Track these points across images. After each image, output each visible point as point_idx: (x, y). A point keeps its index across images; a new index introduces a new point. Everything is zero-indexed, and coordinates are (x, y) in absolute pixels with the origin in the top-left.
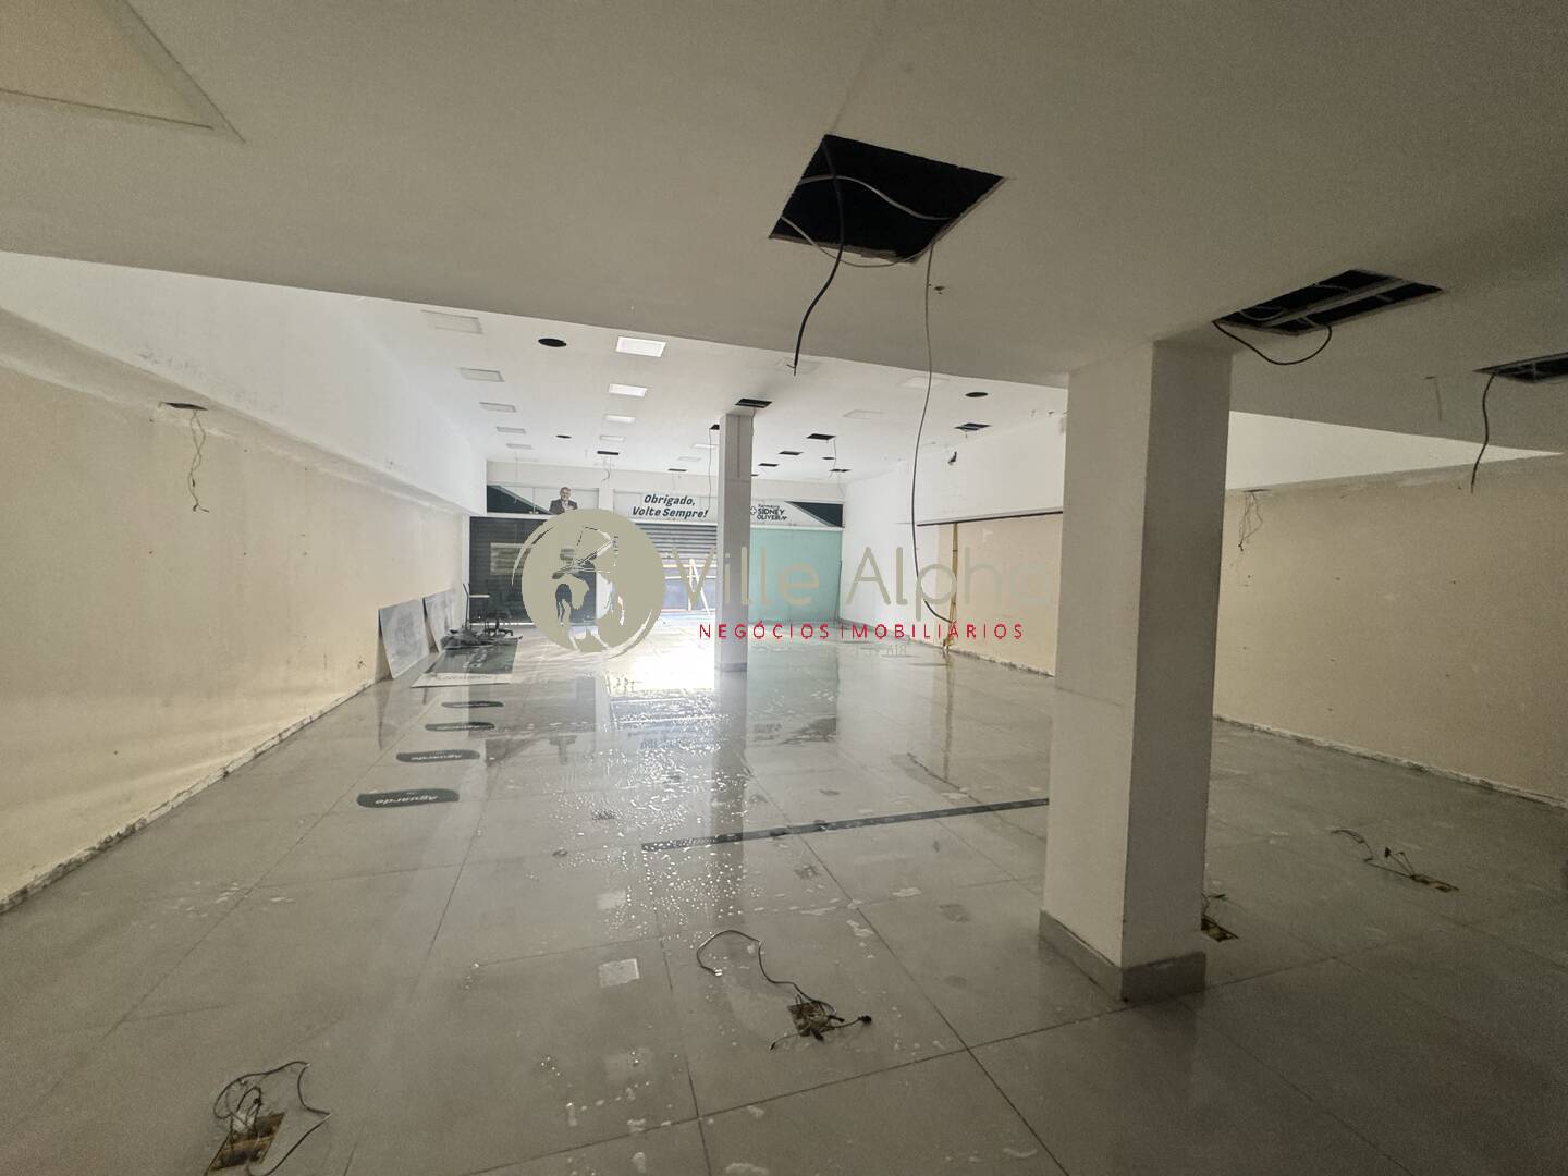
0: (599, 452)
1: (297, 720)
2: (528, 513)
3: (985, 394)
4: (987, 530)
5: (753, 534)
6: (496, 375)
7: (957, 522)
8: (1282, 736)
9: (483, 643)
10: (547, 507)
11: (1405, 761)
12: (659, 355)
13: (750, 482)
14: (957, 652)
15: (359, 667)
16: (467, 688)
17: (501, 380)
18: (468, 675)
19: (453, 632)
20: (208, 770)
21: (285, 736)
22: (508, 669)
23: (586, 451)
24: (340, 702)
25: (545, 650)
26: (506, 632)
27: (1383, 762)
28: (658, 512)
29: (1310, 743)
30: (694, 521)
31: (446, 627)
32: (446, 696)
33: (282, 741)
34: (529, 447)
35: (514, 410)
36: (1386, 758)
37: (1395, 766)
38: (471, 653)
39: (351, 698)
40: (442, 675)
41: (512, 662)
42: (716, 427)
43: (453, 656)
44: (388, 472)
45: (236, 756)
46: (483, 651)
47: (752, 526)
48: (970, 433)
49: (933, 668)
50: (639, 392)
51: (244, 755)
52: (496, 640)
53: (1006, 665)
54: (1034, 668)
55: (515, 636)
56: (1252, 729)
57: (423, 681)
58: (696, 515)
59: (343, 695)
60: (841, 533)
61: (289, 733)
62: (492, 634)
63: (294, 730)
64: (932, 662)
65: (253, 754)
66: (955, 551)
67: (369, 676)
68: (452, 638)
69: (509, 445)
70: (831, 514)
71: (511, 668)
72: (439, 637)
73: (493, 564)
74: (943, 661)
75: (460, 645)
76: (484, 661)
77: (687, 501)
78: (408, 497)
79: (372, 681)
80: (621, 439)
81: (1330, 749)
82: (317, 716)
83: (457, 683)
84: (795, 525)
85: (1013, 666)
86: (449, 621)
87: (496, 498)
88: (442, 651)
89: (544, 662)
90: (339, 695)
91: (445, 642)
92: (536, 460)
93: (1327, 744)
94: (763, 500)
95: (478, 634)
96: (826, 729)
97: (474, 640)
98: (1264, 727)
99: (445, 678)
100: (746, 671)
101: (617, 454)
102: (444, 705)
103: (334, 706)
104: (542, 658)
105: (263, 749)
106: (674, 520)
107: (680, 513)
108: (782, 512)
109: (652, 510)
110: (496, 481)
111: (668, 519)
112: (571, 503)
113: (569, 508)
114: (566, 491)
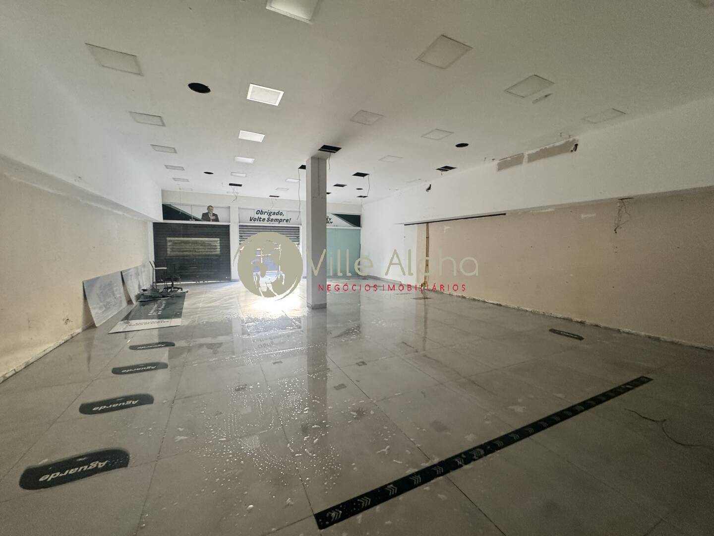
0: (230, 184)
2: (189, 220)
6: (158, 119)
7: (428, 223)
9: (164, 297)
10: (200, 217)
12: (277, 104)
13: (326, 197)
15: (66, 323)
17: (164, 125)
18: (151, 321)
19: (144, 290)
23: (223, 183)
24: (47, 352)
26: (178, 288)
28: (264, 220)
30: (284, 224)
31: (139, 287)
32: (134, 339)
34: (188, 181)
35: (176, 152)
38: (155, 304)
39: (61, 345)
40: (133, 322)
41: (182, 309)
42: (303, 167)
48: (444, 173)
50: (259, 138)
53: (459, 296)
54: (477, 298)
55: (184, 290)
58: (284, 221)
59: (50, 346)
60: (360, 230)
62: (169, 290)
64: (414, 297)
66: (428, 238)
67: (76, 328)
68: (143, 295)
69: (174, 179)
70: (355, 220)
71: (181, 314)
72: (134, 292)
73: (168, 249)
74: (421, 296)
75: (147, 299)
76: (164, 309)
77: (278, 213)
79: (80, 330)
80: (244, 175)
81: (672, 343)
82: (20, 369)
84: (337, 226)
86: (141, 284)
87: (169, 211)
88: (135, 304)
89: (202, 308)
91: (138, 297)
92: (192, 190)
93: (669, 340)
95: (160, 291)
97: (157, 295)
99: (135, 324)
100: (326, 308)
101: (240, 185)
104: (201, 305)
106: (273, 224)
107: (276, 220)
108: (330, 219)
109: (261, 218)
110: (168, 202)
111: (270, 224)
112: (214, 215)
113: (213, 218)
114: (210, 208)
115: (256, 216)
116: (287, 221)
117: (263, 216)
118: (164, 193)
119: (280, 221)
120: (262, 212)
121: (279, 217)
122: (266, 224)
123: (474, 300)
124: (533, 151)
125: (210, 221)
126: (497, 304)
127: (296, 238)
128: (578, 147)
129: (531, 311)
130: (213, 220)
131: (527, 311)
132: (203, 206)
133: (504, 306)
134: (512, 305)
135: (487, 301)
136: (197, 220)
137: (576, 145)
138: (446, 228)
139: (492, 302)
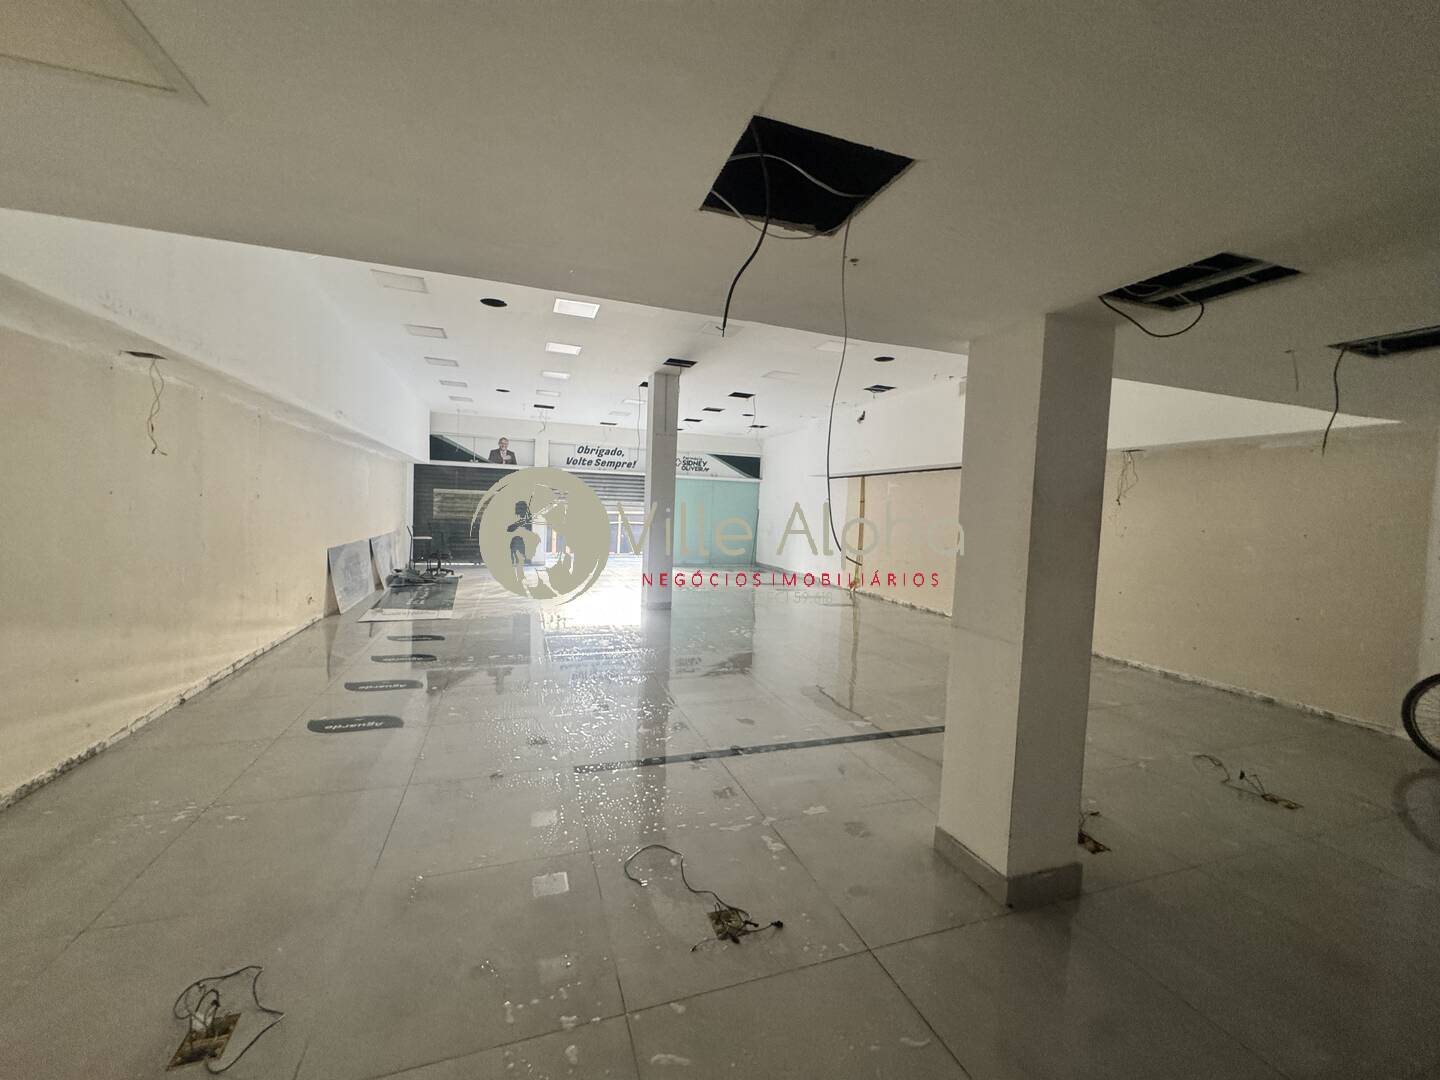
0: (536, 406)
1: (250, 651)
2: (468, 461)
3: (891, 359)
4: (891, 483)
5: (678, 485)
6: (440, 333)
7: (864, 476)
8: (1150, 671)
9: (426, 582)
10: (486, 456)
11: (1259, 694)
12: (593, 317)
13: (676, 435)
14: (861, 594)
15: (309, 602)
16: (411, 623)
17: (445, 337)
18: (411, 611)
19: (398, 571)
20: (164, 698)
21: (239, 666)
22: (450, 606)
23: (524, 405)
24: (290, 635)
25: (484, 588)
26: (448, 571)
27: (1239, 695)
28: (590, 462)
29: (1176, 679)
30: (623, 471)
31: (391, 566)
32: (392, 630)
33: (235, 672)
34: (471, 400)
35: (457, 365)
36: (1242, 691)
37: (1251, 699)
38: (414, 591)
39: (301, 631)
40: (386, 611)
41: (453, 599)
42: (645, 384)
43: (397, 593)
44: (337, 421)
45: (192, 685)
46: (426, 589)
47: (677, 476)
48: (878, 394)
49: (840, 609)
50: (574, 350)
51: (200, 683)
52: (440, 578)
53: (906, 606)
54: (932, 609)
55: (456, 575)
56: (1126, 664)
57: (368, 616)
58: (625, 465)
59: (293, 629)
60: (759, 483)
61: (242, 664)
62: (434, 573)
63: (246, 660)
64: (839, 602)
65: (208, 682)
66: (863, 502)
67: (318, 611)
68: (397, 576)
69: (451, 398)
70: (750, 466)
71: (452, 605)
72: (384, 575)
73: (435, 508)
74: (850, 602)
75: (403, 583)
76: (427, 598)
77: (615, 452)
78: (355, 444)
79: (321, 616)
80: (556, 394)
81: (1194, 683)
82: (268, 648)
83: (401, 618)
84: (716, 476)
85: (913, 607)
86: (394, 562)
87: (440, 447)
88: (387, 589)
89: (483, 599)
90: (289, 629)
91: (390, 580)
92: (476, 412)
93: (1191, 679)
94: (688, 453)
95: (421, 573)
96: (743, 663)
97: (417, 578)
98: (1136, 663)
99: (389, 614)
100: (670, 609)
101: (552, 408)
102: (389, 638)
103: (285, 638)
104: (481, 596)
105: (218, 678)
106: (604, 469)
107: (611, 463)
108: (704, 464)
109: (584, 460)
110: (438, 432)
111: (599, 469)
112: (509, 453)
113: (509, 457)
115: (578, 457)
116: (629, 465)
117: (588, 457)
118: (433, 415)
119: (618, 465)
120: (587, 450)
121: (616, 458)
122: (593, 469)
123: (928, 611)
125: (501, 463)
130: (507, 462)
136: (481, 461)
138: (891, 485)
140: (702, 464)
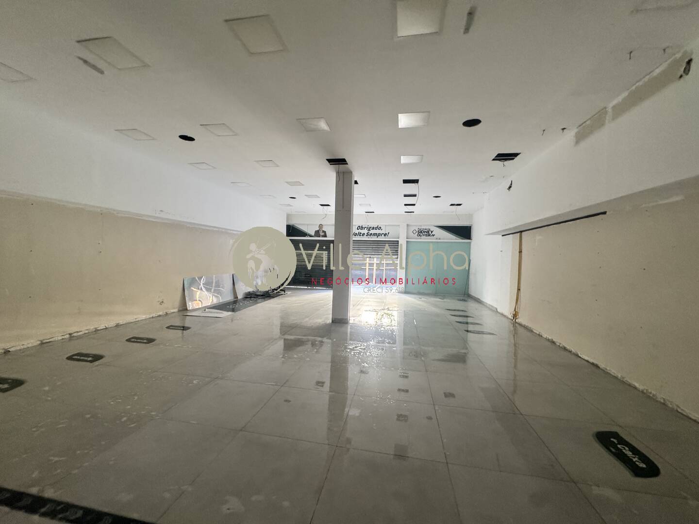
0: (321, 205)
2: (305, 236)
7: (521, 232)
10: (313, 234)
28: (364, 234)
30: (382, 238)
40: (208, 310)
48: (508, 162)
58: (383, 235)
60: (470, 243)
64: (506, 329)
66: (520, 252)
70: (464, 232)
72: (242, 292)
74: (512, 330)
77: (377, 228)
79: (176, 310)
84: (440, 239)
87: (291, 230)
94: (421, 226)
106: (371, 238)
107: (375, 234)
108: (432, 232)
109: (361, 233)
110: (291, 223)
111: (369, 238)
112: (324, 232)
113: (323, 234)
114: (321, 226)
115: (357, 232)
116: (385, 235)
117: (362, 231)
118: (289, 216)
119: (379, 235)
120: (362, 228)
121: (377, 231)
122: (365, 238)
123: (565, 349)
124: (619, 99)
125: (320, 237)
126: (593, 364)
127: (395, 251)
128: (693, 64)
129: (642, 392)
130: (323, 236)
131: (635, 388)
132: (316, 225)
133: (602, 369)
134: (613, 371)
135: (580, 355)
136: (311, 236)
137: (689, 62)
138: (538, 237)
139: (586, 358)
140: (430, 232)
